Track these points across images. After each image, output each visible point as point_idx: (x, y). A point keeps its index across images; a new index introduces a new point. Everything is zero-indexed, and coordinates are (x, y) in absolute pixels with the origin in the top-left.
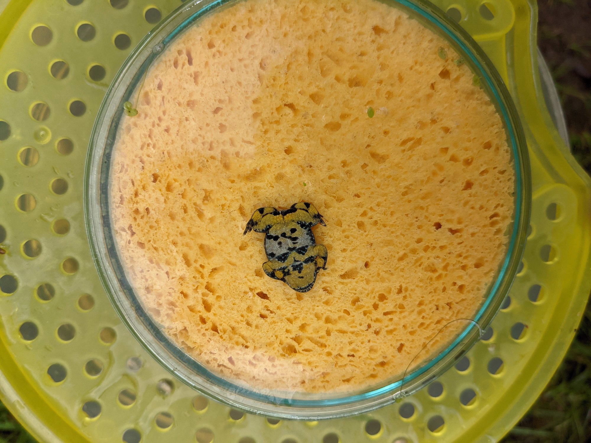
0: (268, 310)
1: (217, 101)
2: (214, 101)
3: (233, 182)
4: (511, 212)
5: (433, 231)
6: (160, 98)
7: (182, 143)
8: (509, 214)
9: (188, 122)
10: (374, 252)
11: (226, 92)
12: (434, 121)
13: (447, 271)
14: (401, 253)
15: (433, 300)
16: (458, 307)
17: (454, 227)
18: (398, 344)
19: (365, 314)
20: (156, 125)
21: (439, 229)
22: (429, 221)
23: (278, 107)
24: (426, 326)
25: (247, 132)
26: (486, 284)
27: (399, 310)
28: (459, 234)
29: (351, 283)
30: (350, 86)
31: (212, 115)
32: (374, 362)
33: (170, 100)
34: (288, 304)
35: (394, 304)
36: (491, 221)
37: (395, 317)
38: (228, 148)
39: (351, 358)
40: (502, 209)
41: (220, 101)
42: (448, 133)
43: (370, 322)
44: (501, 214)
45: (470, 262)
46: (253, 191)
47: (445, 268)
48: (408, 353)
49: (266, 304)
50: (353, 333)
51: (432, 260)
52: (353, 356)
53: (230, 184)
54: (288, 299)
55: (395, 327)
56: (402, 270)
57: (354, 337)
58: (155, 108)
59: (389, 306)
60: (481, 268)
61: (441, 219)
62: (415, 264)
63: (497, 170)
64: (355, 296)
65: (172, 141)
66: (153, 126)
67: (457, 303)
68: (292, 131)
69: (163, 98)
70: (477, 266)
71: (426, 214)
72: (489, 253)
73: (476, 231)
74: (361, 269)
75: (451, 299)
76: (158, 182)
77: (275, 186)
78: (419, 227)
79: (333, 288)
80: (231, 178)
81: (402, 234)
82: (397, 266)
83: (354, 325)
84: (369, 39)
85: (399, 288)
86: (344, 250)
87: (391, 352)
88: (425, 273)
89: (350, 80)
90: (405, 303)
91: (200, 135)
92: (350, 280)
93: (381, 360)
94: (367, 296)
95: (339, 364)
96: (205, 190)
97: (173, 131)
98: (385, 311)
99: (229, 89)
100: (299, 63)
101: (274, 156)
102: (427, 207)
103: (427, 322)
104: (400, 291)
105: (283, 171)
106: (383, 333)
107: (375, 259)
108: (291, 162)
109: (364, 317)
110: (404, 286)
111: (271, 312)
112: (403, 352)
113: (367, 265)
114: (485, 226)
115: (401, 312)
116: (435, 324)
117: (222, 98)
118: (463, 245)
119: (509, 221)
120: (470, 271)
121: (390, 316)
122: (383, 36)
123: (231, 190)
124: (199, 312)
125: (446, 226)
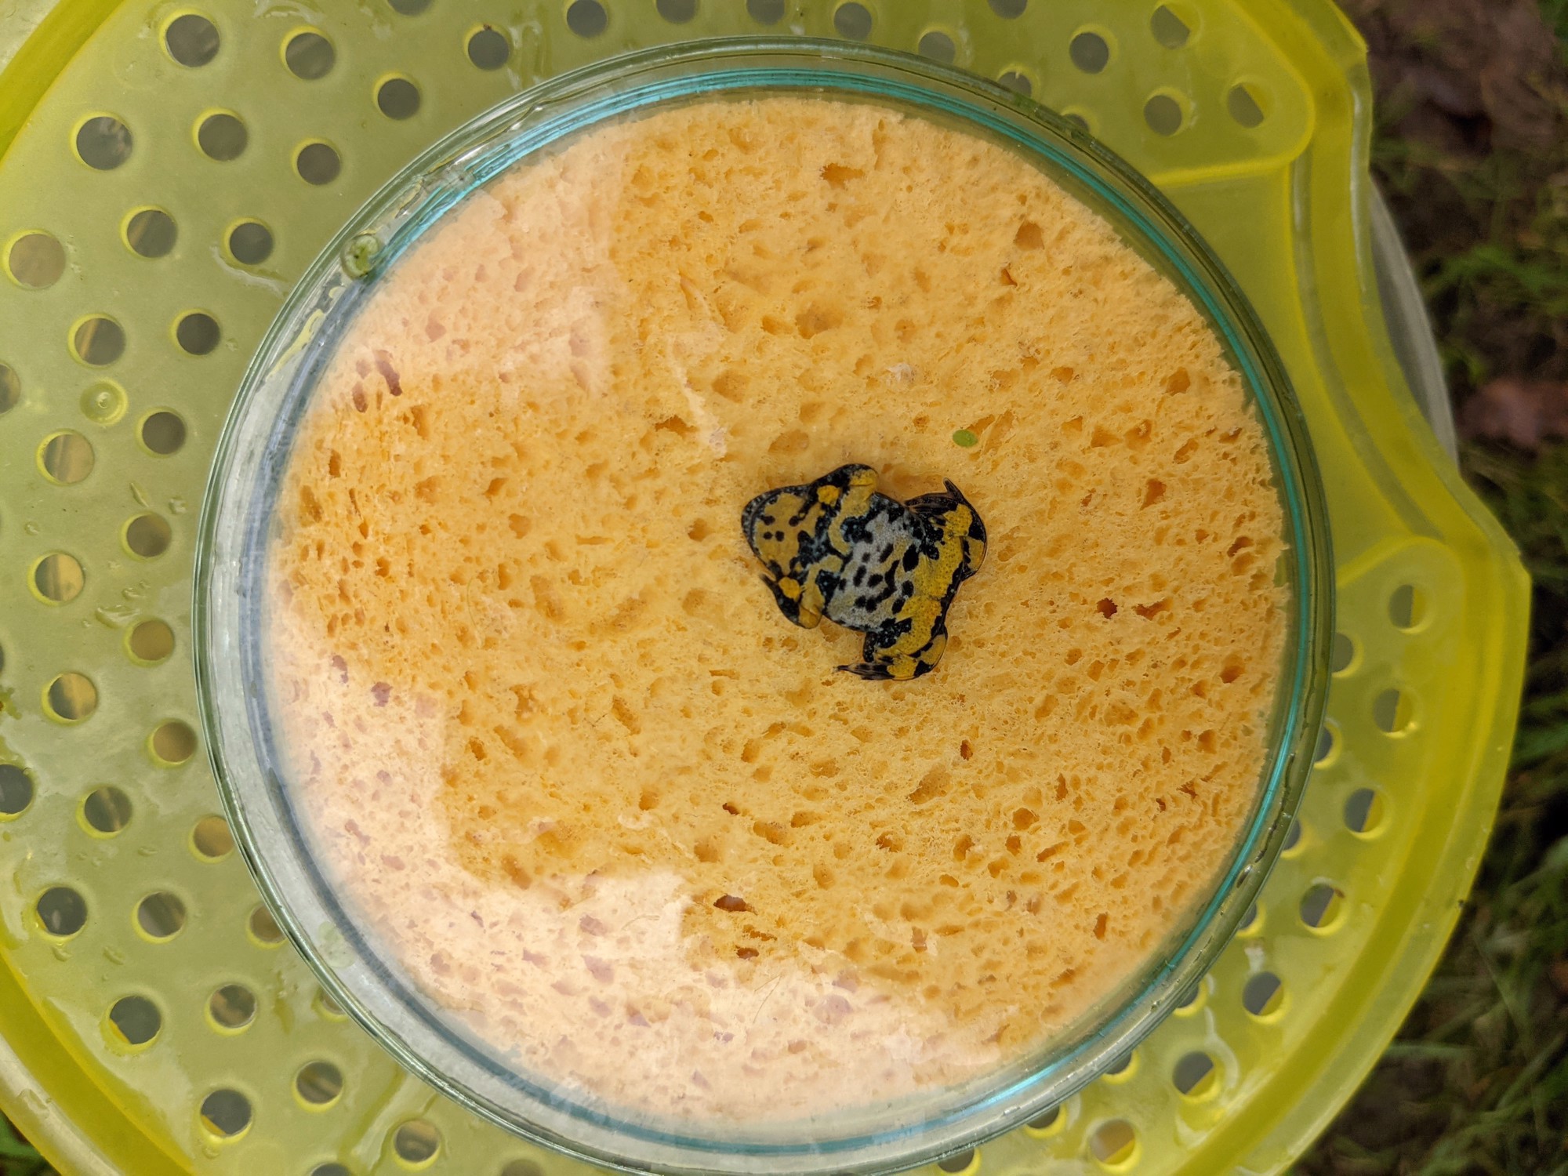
0: (755, 935)
1: (489, 465)
2: (480, 466)
3: (580, 646)
4: (1278, 525)
5: (1100, 624)
6: (343, 498)
7: (426, 592)
8: (1274, 532)
9: (429, 535)
10: (974, 713)
11: (506, 437)
12: (1030, 362)
13: (1159, 708)
14: (1039, 700)
15: (1146, 789)
16: (1214, 788)
17: (1148, 600)
18: (1093, 920)
19: (994, 869)
20: (351, 567)
21: (1114, 616)
22: (1085, 602)
23: (642, 435)
24: (1146, 857)
25: (583, 517)
26: (1262, 714)
27: (1072, 837)
28: (1166, 613)
29: (941, 806)
30: (805, 335)
31: (485, 503)
32: (1045, 980)
33: (370, 494)
34: (801, 905)
35: (1059, 826)
36: (1234, 559)
37: (1069, 858)
38: (545, 568)
39: (988, 985)
40: (1253, 525)
41: (497, 462)
42: (1072, 381)
43: (1011, 887)
44: (1254, 536)
45: (1210, 672)
46: (637, 654)
47: (1154, 701)
48: (1122, 934)
49: (746, 923)
50: (976, 925)
51: (1117, 694)
52: (992, 978)
53: (575, 656)
54: (798, 895)
55: (1074, 881)
56: (1053, 739)
57: (981, 937)
58: (337, 525)
59: (1046, 835)
60: (1240, 680)
61: (1110, 592)
62: (1079, 713)
63: (1216, 436)
64: (960, 836)
65: (401, 591)
66: (346, 570)
67: (1207, 779)
68: (693, 483)
69: (351, 493)
70: (1229, 676)
71: (1071, 589)
72: (1248, 638)
73: (1203, 595)
74: (955, 764)
75: (1189, 772)
76: (391, 703)
77: (688, 626)
78: (1064, 625)
79: (902, 834)
80: (573, 640)
81: (1026, 653)
82: (1039, 732)
83: (975, 905)
84: (820, 205)
85: (1057, 784)
86: (901, 732)
87: (1080, 943)
88: (1111, 729)
89: (800, 320)
90: (1082, 818)
91: (468, 559)
92: (936, 799)
93: (1061, 969)
94: (988, 826)
95: (963, 1008)
96: (517, 690)
97: (398, 568)
98: (1041, 849)
99: (511, 428)
100: (666, 313)
101: (667, 554)
102: (1069, 570)
103: (1147, 846)
104: (1062, 792)
105: (699, 584)
106: (1050, 902)
107: (980, 731)
108: (712, 556)
109: (993, 880)
110: (1068, 776)
111: (765, 938)
112: (1109, 935)
113: (965, 751)
114: (1222, 577)
115: (1078, 842)
116: (1167, 846)
117: (501, 455)
118: (1181, 637)
119: (1278, 549)
120: (1214, 694)
121: (1055, 859)
122: (852, 184)
123: (583, 668)
124: (586, 989)
125: (1126, 604)
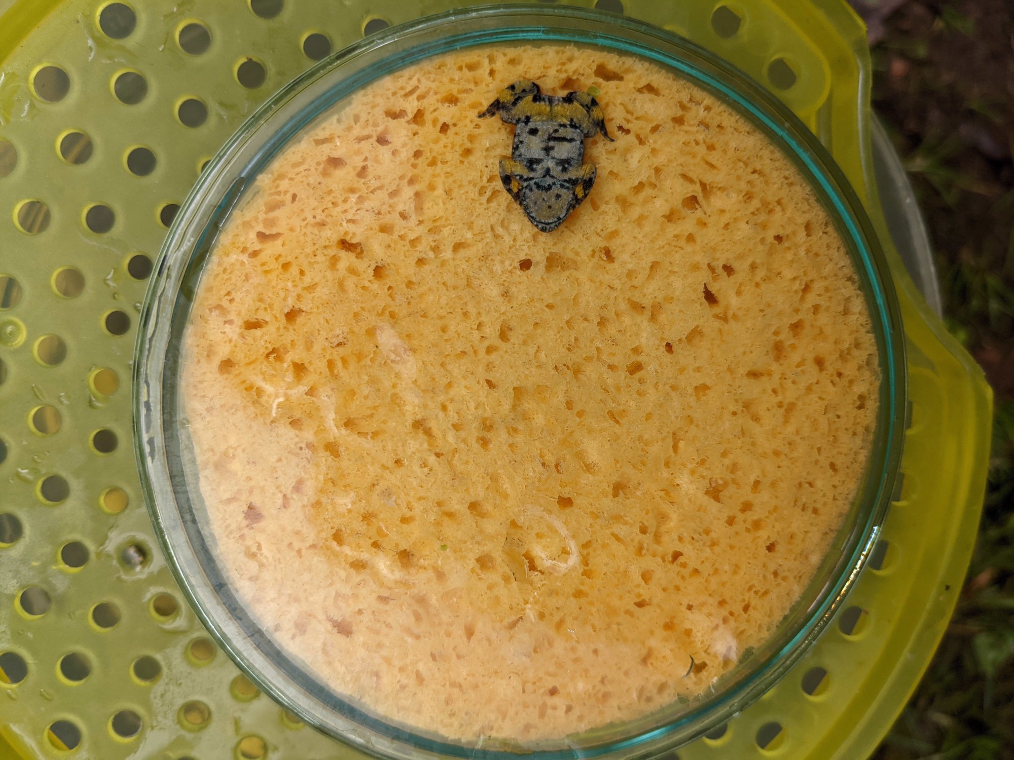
0: (715, 275)
1: (636, 616)
2: (641, 619)
5: (391, 266)
9: (691, 604)
15: (446, 147)
17: (348, 256)
20: (735, 615)
21: (380, 264)
22: (390, 287)
39: (626, 126)
40: (247, 244)
41: (632, 615)
44: (252, 235)
49: (714, 284)
60: (334, 154)
61: (371, 281)
65: (723, 587)
71: (390, 302)
74: (539, 264)
75: (410, 130)
76: (771, 540)
79: (597, 254)
84: (365, 618)
91: (683, 577)
107: (510, 268)
110: (484, 199)
111: (713, 269)
117: (627, 617)
118: (349, 216)
120: (357, 161)
122: (338, 616)
125: (365, 267)
